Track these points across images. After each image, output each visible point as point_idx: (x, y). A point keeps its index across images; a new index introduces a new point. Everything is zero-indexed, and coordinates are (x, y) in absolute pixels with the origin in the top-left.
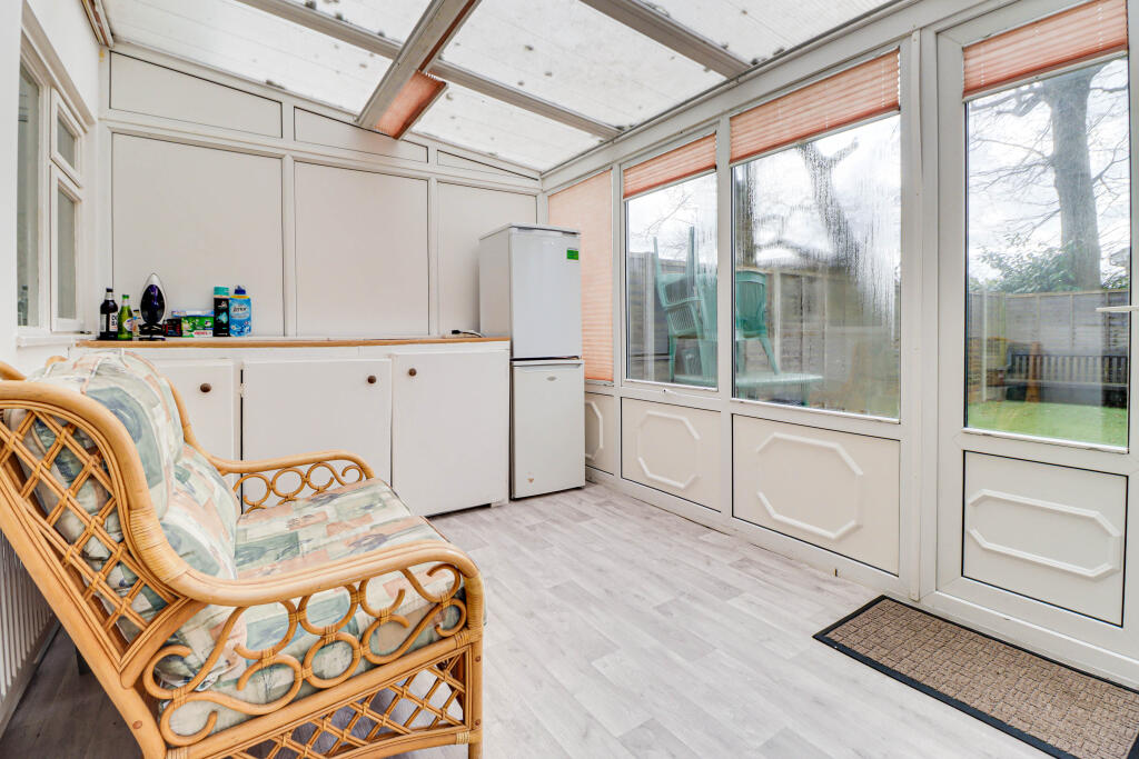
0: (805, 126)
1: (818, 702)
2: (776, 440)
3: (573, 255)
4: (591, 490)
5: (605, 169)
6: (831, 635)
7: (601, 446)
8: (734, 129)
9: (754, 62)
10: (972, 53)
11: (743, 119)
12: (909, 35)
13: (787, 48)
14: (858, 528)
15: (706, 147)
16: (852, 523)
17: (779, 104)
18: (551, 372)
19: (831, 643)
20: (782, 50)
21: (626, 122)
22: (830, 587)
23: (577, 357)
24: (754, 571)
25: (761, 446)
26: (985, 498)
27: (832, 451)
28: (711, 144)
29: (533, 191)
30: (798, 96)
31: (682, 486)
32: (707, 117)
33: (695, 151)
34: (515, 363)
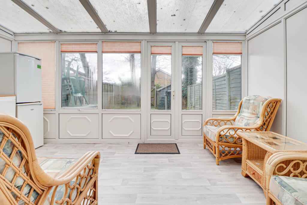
0: (122, 50)
1: (144, 162)
2: (115, 118)
3: (39, 67)
4: (46, 145)
5: (54, 41)
6: (137, 152)
7: (49, 130)
8: (103, 44)
9: (109, 31)
10: (153, 47)
11: (106, 43)
12: (143, 40)
13: (118, 31)
14: (133, 132)
15: (94, 46)
16: (132, 132)
17: (116, 43)
18: (32, 107)
19: (138, 153)
20: (116, 31)
21: (63, 29)
22: (129, 146)
23: (40, 102)
24: (113, 148)
25: (110, 120)
26: (154, 121)
27: (128, 118)
28: (96, 46)
29: (11, 39)
30: (120, 43)
31: (85, 135)
32: (95, 39)
33: (90, 46)
34: (18, 105)
